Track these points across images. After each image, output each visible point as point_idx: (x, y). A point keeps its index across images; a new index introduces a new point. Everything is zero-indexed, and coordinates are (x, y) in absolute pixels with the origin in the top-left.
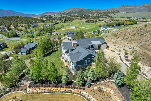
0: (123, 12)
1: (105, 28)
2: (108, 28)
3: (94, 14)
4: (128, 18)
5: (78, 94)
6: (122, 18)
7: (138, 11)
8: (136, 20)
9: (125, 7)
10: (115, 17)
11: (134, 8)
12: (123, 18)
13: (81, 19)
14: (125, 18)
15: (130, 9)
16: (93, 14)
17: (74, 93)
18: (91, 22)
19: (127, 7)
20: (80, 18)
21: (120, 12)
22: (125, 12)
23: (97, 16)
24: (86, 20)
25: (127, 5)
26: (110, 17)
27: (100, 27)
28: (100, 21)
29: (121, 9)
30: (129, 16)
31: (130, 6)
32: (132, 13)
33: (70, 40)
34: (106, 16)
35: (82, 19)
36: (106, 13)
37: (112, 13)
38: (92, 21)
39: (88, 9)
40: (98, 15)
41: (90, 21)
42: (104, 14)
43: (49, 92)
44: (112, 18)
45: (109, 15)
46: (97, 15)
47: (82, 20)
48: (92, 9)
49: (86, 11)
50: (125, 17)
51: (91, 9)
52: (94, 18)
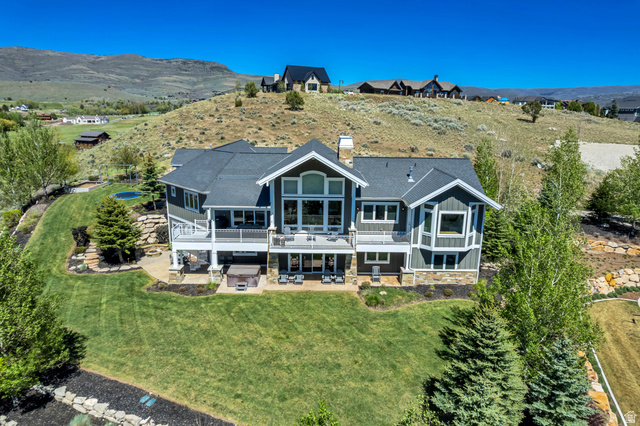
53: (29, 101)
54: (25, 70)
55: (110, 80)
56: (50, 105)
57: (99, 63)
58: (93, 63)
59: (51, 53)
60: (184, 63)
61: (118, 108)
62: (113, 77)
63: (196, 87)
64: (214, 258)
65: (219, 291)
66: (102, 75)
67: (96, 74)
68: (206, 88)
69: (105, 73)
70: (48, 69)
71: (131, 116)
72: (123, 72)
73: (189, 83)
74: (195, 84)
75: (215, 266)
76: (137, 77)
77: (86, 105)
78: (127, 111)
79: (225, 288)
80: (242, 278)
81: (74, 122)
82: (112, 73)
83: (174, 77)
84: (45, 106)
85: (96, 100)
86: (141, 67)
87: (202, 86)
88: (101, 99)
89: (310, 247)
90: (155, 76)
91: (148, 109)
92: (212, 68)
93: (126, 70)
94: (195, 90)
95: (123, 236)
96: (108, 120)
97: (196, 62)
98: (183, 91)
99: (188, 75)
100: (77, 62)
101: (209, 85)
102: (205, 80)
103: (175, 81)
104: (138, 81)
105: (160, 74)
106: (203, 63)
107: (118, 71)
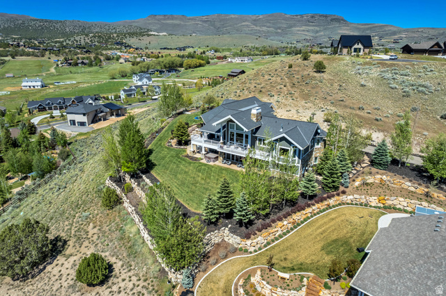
0: (161, 34)
1: (146, 77)
2: (153, 79)
3: (78, 38)
4: (180, 50)
5: (340, 204)
6: (165, 49)
7: (194, 33)
8: (201, 53)
9: (161, 19)
10: (147, 48)
11: (182, 23)
12: (168, 49)
13: (37, 56)
14: (171, 49)
15: (174, 25)
16: (72, 39)
17: (334, 206)
18: (83, 63)
19: (164, 19)
20: (31, 50)
21: (152, 33)
22: (165, 33)
23: (87, 43)
24: (62, 58)
25: (165, 16)
26: (130, 46)
27: (123, 76)
28: (108, 59)
29: (149, 24)
30: (182, 45)
31: (172, 18)
32: (186, 37)
33: (82, 124)
34: (117, 44)
35: (43, 56)
36: (115, 35)
37: (132, 35)
38: (86, 61)
39: (46, 21)
40: (91, 41)
41: (80, 61)
42: (110, 38)
43: (296, 225)
44: (137, 49)
45: (124, 41)
46: (88, 41)
47: (43, 58)
48: (61, 22)
49: (40, 26)
50: (173, 47)
51: (57, 22)
52: (86, 52)
53: (216, 47)
54: (219, 28)
55: (263, 31)
56: (225, 49)
57: (258, 20)
58: (255, 20)
59: (233, 16)
60: (312, 17)
61: (261, 51)
62: (264, 29)
63: (317, 34)
64: (203, 149)
65: (201, 161)
66: (258, 28)
67: (256, 28)
68: (325, 35)
69: (260, 26)
70: (230, 26)
71: (267, 57)
72: (271, 25)
73: (313, 31)
74: (317, 32)
75: (203, 152)
76: (279, 28)
77: (244, 50)
78: (266, 53)
79: (204, 161)
80: (209, 158)
81: (234, 61)
82: (264, 26)
83: (304, 28)
84: (223, 50)
85: (250, 45)
86: (283, 21)
87: (322, 33)
88: (253, 45)
89: (235, 152)
90: (291, 27)
91: (279, 52)
92: (332, 20)
93: (273, 24)
94: (316, 37)
95: (182, 136)
96: (252, 60)
97: (320, 16)
98: (308, 38)
99: (314, 26)
100: (246, 21)
101: (327, 33)
102: (325, 29)
103: (304, 31)
104: (279, 31)
105: (295, 26)
106: (326, 16)
107: (268, 25)
